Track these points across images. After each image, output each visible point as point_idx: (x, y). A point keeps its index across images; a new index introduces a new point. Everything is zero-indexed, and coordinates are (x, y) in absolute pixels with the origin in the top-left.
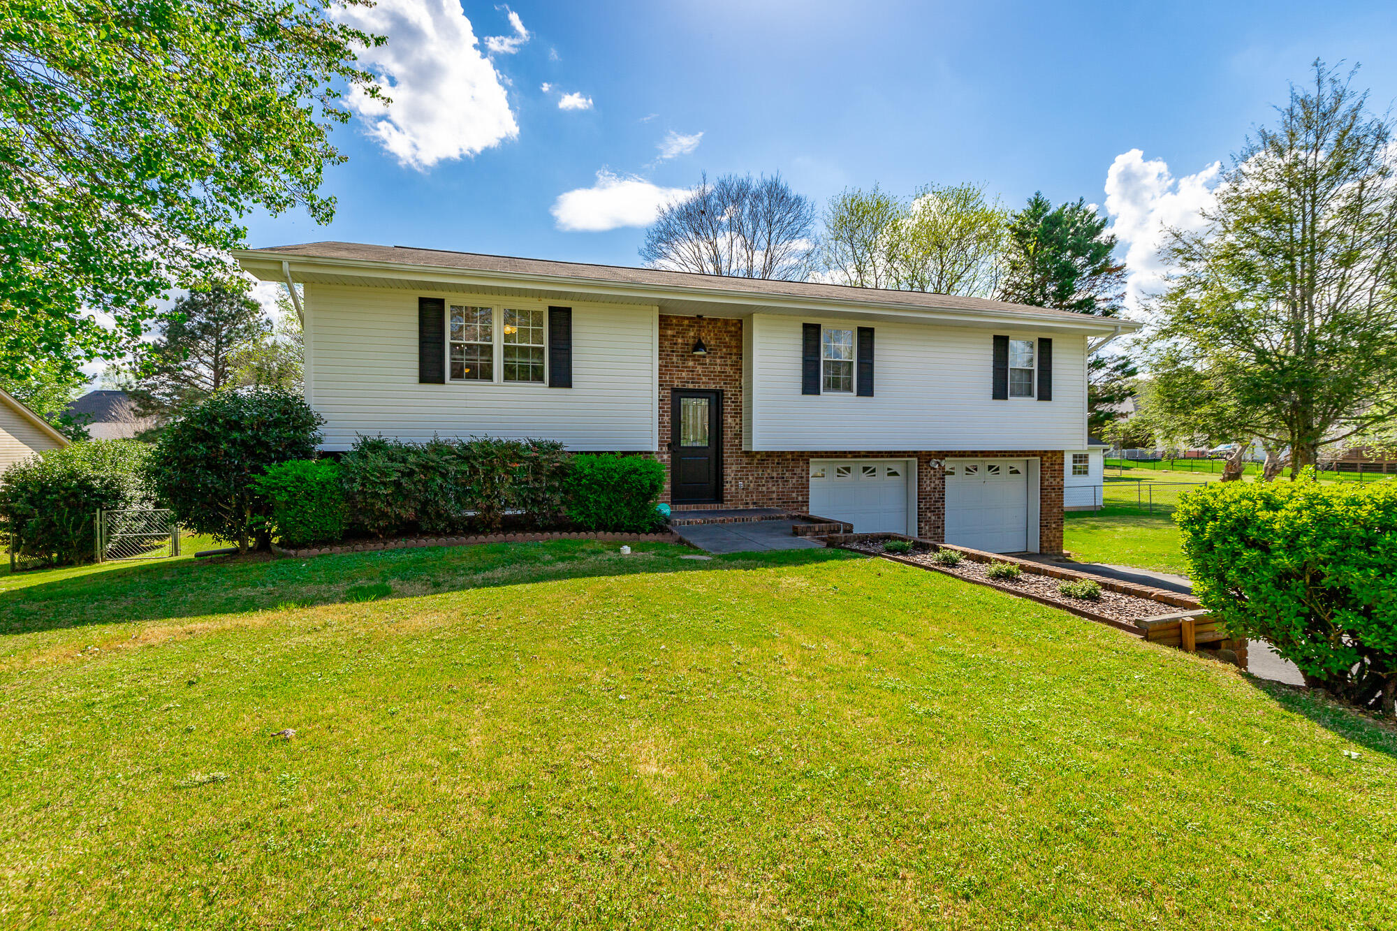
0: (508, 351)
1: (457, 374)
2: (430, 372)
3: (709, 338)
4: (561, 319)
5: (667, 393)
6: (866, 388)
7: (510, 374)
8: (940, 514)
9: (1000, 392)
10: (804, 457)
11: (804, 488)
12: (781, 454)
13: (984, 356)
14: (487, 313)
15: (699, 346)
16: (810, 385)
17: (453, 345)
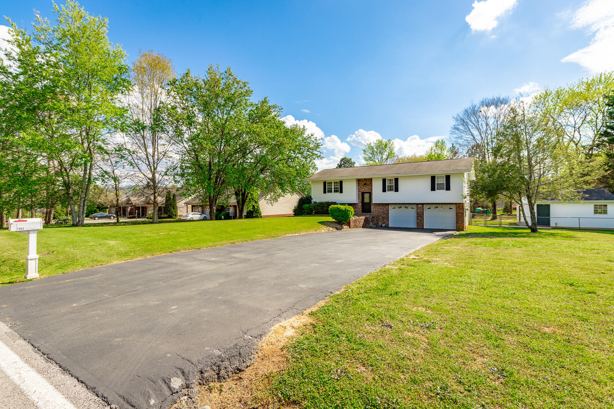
0: (334, 188)
1: (328, 192)
2: (325, 192)
3: (368, 182)
4: (341, 182)
5: (360, 193)
6: (397, 190)
7: (335, 192)
8: (423, 218)
9: (433, 189)
10: (388, 204)
11: (388, 210)
12: (383, 204)
13: (428, 182)
14: (332, 183)
15: (365, 184)
16: (384, 190)
17: (328, 188)
